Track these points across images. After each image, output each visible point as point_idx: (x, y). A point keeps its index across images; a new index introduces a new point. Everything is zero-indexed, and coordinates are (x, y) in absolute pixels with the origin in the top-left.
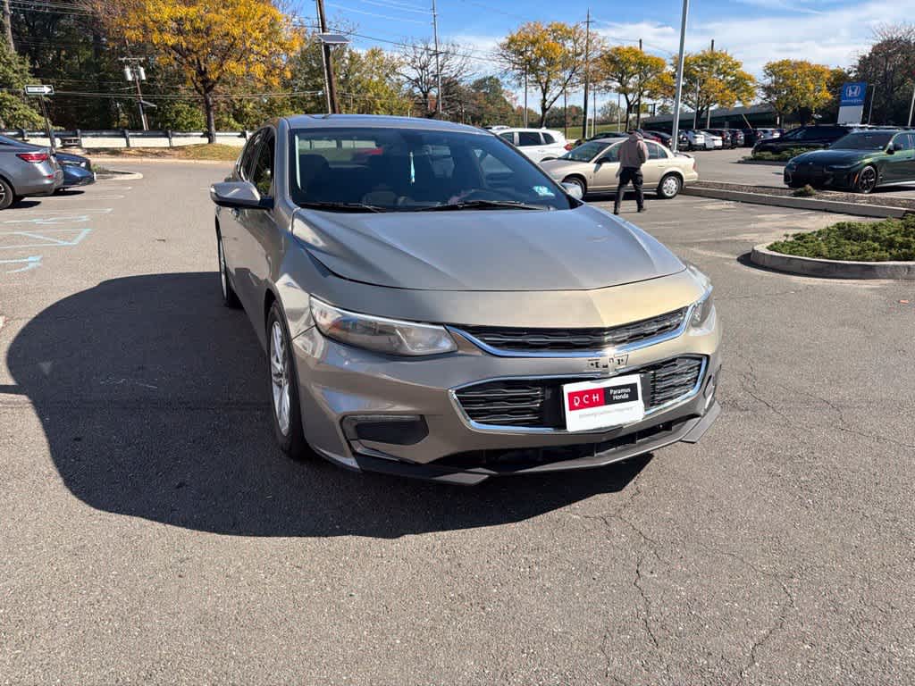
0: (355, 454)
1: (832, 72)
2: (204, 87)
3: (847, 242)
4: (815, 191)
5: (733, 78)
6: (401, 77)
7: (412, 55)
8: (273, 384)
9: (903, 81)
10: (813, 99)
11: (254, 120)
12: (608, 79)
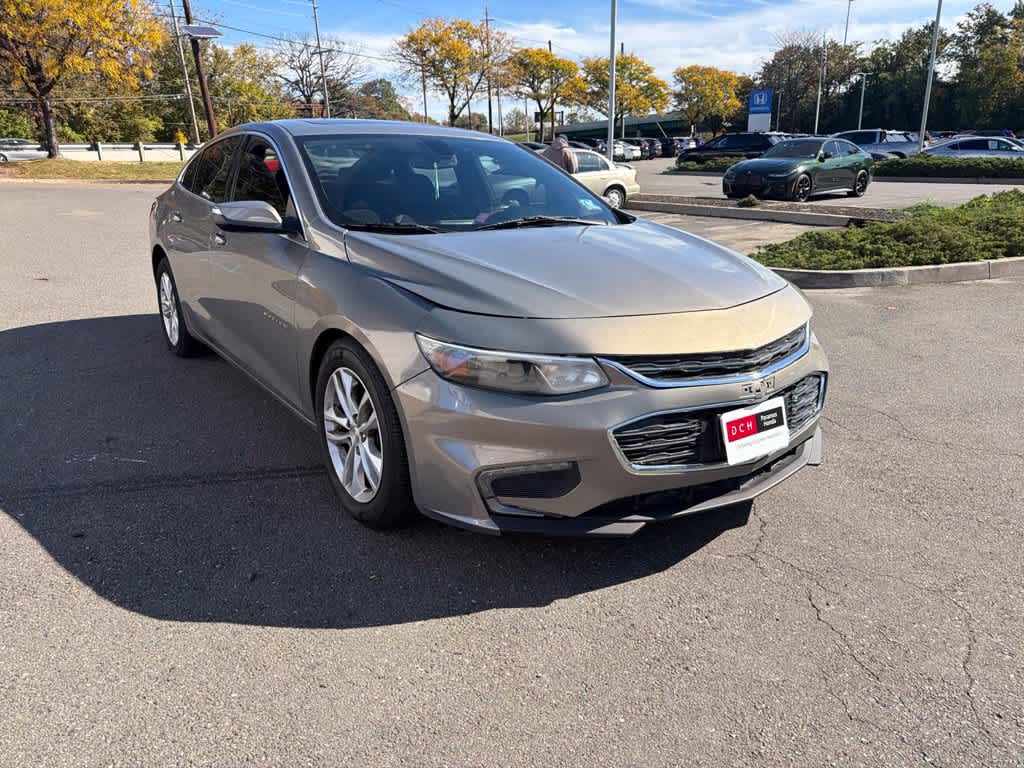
0: (492, 515)
1: (739, 78)
2: (38, 87)
3: (822, 251)
4: (757, 201)
5: (646, 84)
6: (278, 78)
7: (289, 53)
8: (330, 444)
9: (806, 88)
10: (722, 107)
11: (98, 129)
12: (519, 84)
